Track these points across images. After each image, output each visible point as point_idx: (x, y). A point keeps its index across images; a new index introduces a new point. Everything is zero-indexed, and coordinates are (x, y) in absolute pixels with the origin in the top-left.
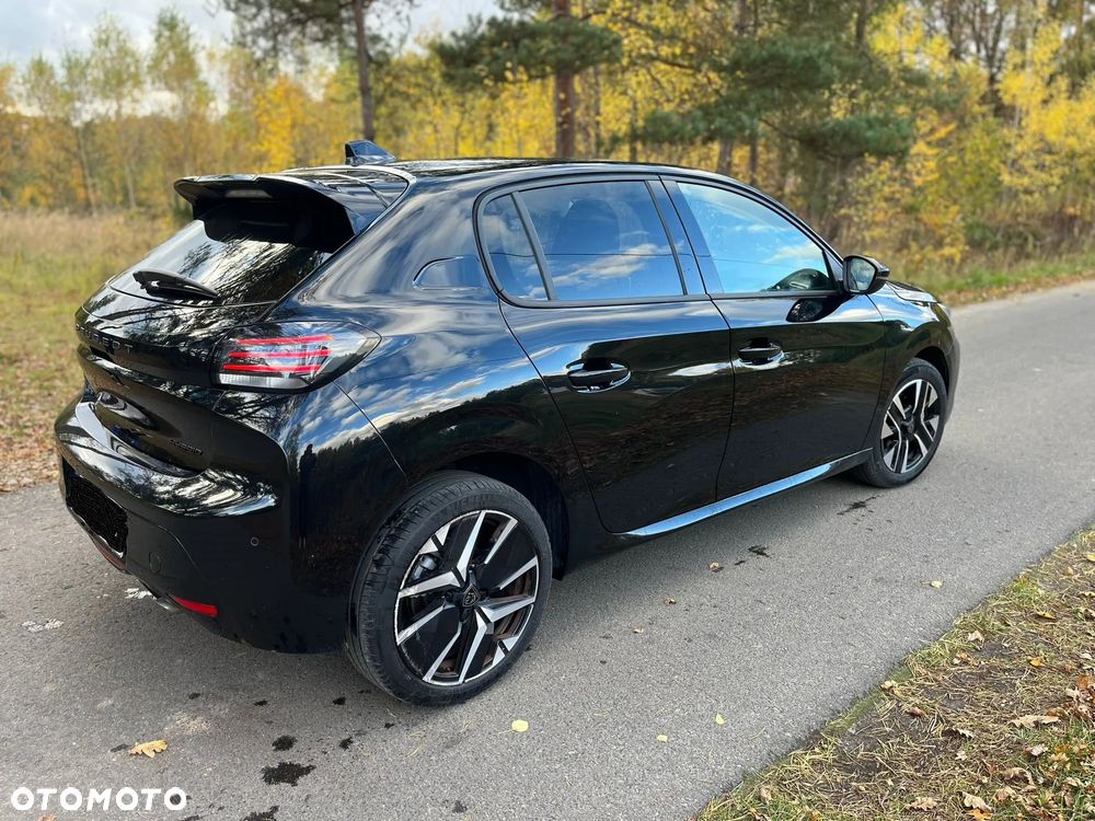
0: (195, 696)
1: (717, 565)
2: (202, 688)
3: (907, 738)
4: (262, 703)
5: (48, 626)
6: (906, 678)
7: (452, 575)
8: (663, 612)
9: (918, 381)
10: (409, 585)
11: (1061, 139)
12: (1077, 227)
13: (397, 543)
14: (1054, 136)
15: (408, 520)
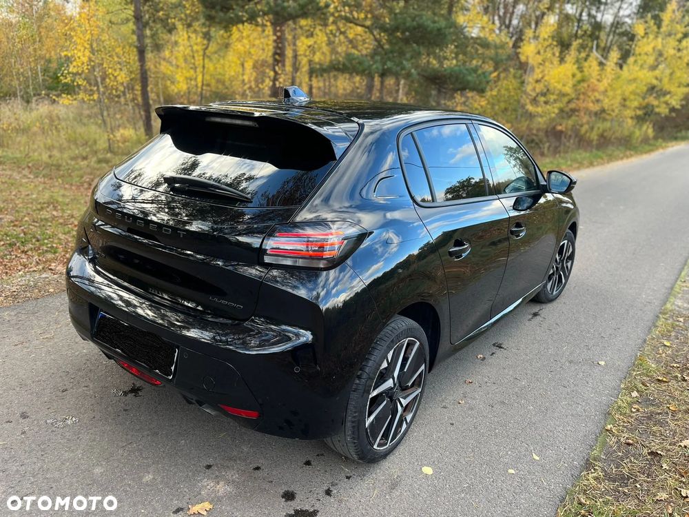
0: (209, 467)
1: (482, 356)
2: (211, 461)
3: (632, 459)
4: (258, 468)
5: (69, 422)
6: (614, 422)
7: (391, 380)
8: (467, 388)
9: (566, 241)
10: (374, 390)
11: (559, 86)
12: (565, 138)
13: (370, 363)
14: (556, 84)
15: (374, 348)
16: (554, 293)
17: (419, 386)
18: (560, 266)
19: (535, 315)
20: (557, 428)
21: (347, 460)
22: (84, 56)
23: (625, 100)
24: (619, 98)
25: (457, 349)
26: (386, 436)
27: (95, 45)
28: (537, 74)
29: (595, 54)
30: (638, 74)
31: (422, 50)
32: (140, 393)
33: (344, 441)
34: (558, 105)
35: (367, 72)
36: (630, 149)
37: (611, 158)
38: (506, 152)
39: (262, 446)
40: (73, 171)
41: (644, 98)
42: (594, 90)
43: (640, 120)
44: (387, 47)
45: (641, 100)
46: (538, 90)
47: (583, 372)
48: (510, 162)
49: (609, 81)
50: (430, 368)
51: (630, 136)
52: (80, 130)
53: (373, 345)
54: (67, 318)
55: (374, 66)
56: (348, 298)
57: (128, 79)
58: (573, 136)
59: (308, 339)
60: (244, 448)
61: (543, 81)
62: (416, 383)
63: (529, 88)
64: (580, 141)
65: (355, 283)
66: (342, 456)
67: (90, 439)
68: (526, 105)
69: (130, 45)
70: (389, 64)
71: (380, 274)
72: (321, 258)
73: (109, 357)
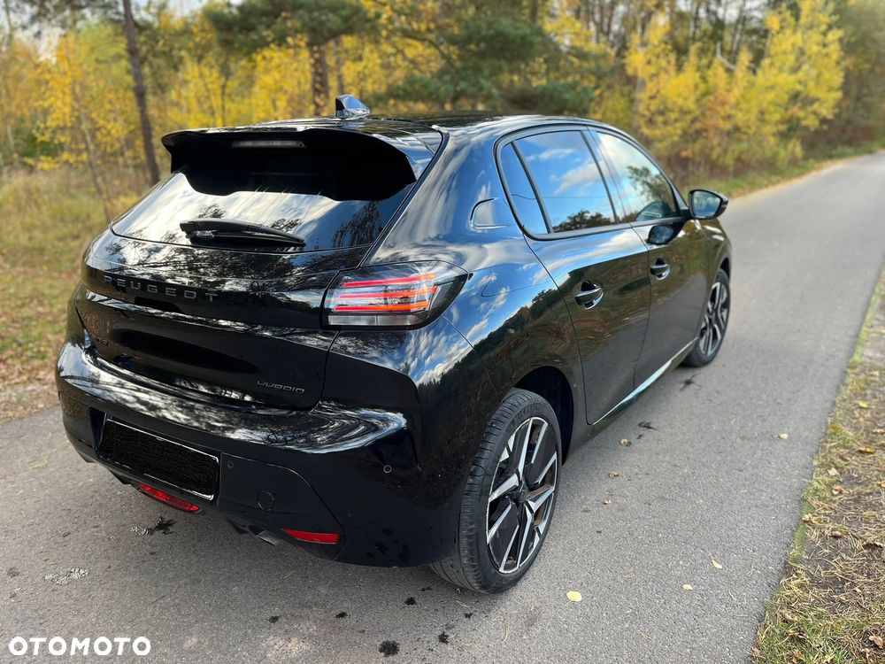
0: (274, 619)
1: (626, 441)
2: (276, 612)
3: (844, 556)
4: (342, 615)
5: (75, 576)
6: (812, 509)
7: (515, 477)
8: (613, 484)
9: (718, 284)
10: (494, 491)
11: (680, 102)
12: (693, 164)
13: (486, 454)
14: (675, 99)
15: (489, 433)
16: (710, 353)
17: (552, 483)
18: (713, 317)
19: (688, 383)
20: (739, 524)
21: (464, 592)
22: (65, 104)
23: (762, 113)
24: (755, 111)
25: (594, 432)
26: (514, 554)
27: (78, 89)
28: (651, 87)
29: (719, 58)
30: (777, 79)
31: (503, 63)
32: (171, 529)
33: (459, 566)
34: (678, 125)
35: (434, 96)
36: (776, 174)
37: (753, 186)
38: (630, 175)
39: (345, 584)
40: (61, 254)
41: (786, 109)
42: (723, 104)
43: (784, 136)
44: (458, 64)
45: (782, 111)
46: (653, 108)
47: (762, 450)
48: (635, 188)
49: (741, 90)
50: (564, 457)
51: (775, 157)
52: (68, 202)
53: (488, 429)
54: (64, 440)
55: (443, 89)
56: (446, 371)
57: (126, 131)
58: (703, 162)
59: (400, 424)
60: (320, 588)
61: (658, 96)
62: (547, 479)
63: (641, 108)
64: (711, 169)
65: (454, 349)
66: (456, 587)
67: (106, 596)
68: (640, 128)
69: (126, 89)
70: (462, 85)
71: (485, 336)
72: (407, 312)
73: (124, 481)
